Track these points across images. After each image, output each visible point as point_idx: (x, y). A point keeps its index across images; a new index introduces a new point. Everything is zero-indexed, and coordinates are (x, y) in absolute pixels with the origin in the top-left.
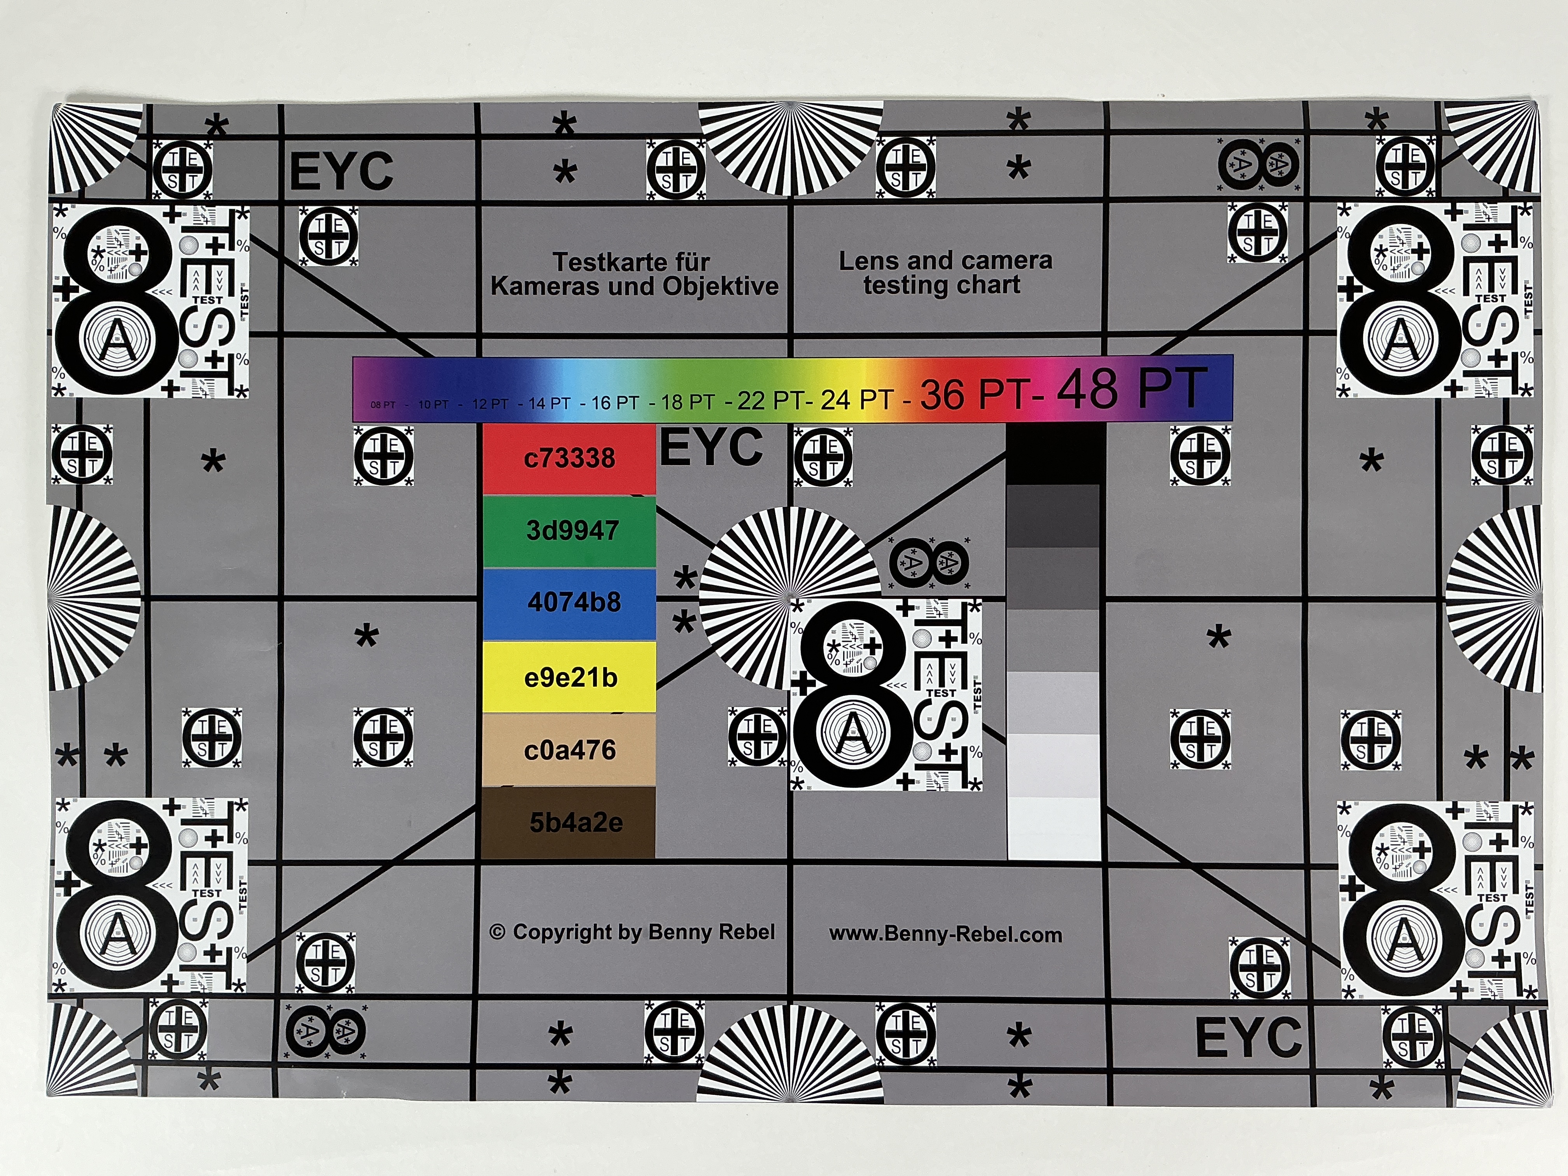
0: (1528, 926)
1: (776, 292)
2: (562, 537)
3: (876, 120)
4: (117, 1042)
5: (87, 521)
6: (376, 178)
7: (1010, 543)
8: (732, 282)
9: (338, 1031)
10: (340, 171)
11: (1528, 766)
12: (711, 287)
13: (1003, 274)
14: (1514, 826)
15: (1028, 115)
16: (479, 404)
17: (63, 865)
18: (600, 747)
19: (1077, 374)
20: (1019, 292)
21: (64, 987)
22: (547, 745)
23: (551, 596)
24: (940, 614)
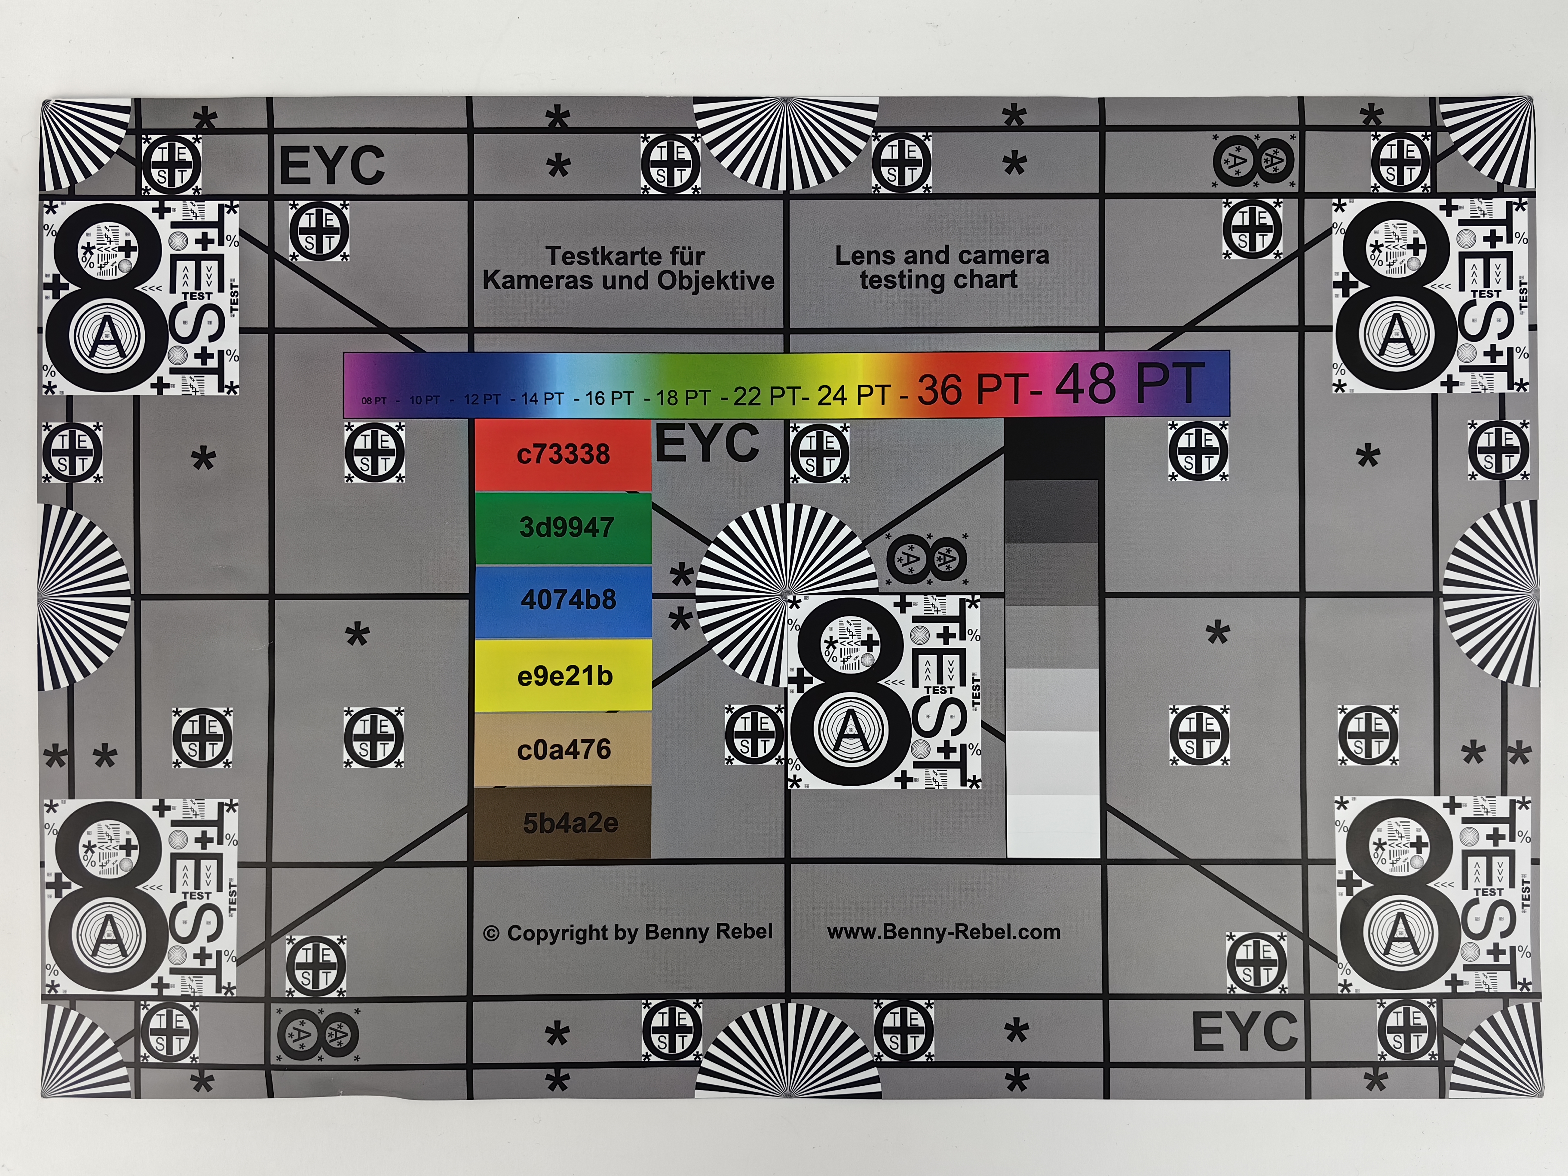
0: (1523, 919)
1: (772, 287)
2: (556, 534)
3: (872, 116)
4: (109, 1044)
5: (77, 519)
6: (367, 172)
7: (1008, 539)
8: (728, 276)
9: (331, 1035)
10: (331, 165)
11: (1525, 761)
12: (707, 282)
13: (1000, 269)
14: (1511, 821)
15: (1023, 111)
16: (471, 399)
17: (53, 867)
18: (595, 745)
19: (1075, 368)
20: (1016, 287)
21: (57, 988)
22: (541, 745)
23: (545, 595)
24: (937, 611)
